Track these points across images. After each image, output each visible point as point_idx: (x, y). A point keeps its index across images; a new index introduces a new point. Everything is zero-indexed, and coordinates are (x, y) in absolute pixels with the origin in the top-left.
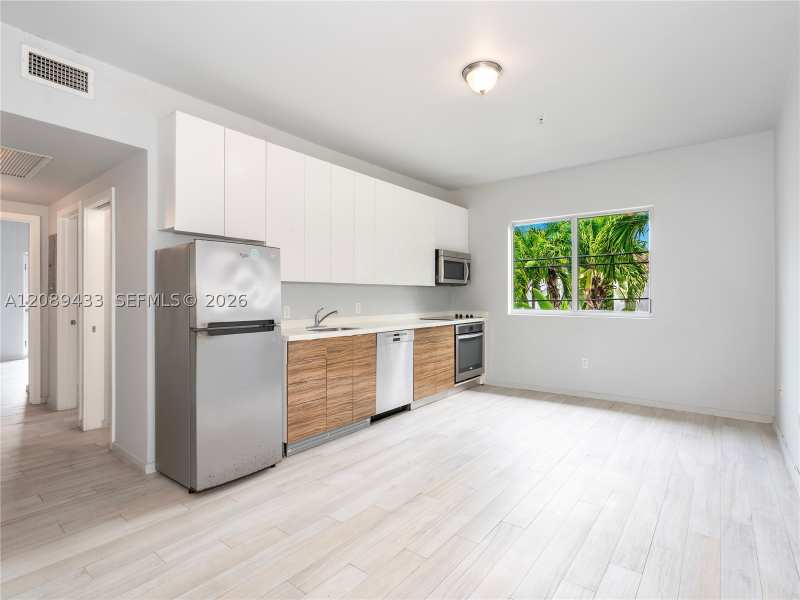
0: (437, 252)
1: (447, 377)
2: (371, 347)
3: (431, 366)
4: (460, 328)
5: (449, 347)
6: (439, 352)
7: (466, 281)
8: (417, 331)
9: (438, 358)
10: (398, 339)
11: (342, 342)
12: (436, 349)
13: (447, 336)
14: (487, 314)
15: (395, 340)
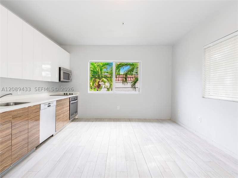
0: (60, 68)
1: (67, 119)
2: (37, 112)
3: (62, 115)
4: (71, 98)
5: (68, 107)
6: (65, 109)
7: (70, 81)
8: (57, 101)
9: (64, 112)
10: (50, 106)
11: (22, 111)
12: (63, 108)
13: (67, 102)
14: (78, 93)
15: (48, 106)
